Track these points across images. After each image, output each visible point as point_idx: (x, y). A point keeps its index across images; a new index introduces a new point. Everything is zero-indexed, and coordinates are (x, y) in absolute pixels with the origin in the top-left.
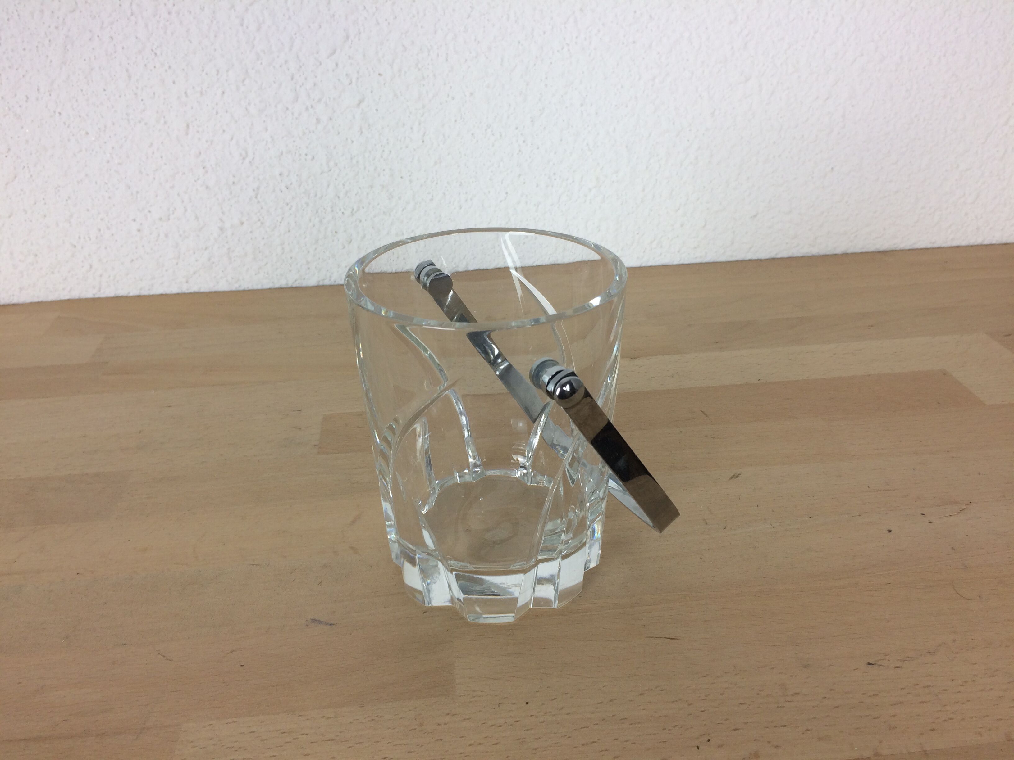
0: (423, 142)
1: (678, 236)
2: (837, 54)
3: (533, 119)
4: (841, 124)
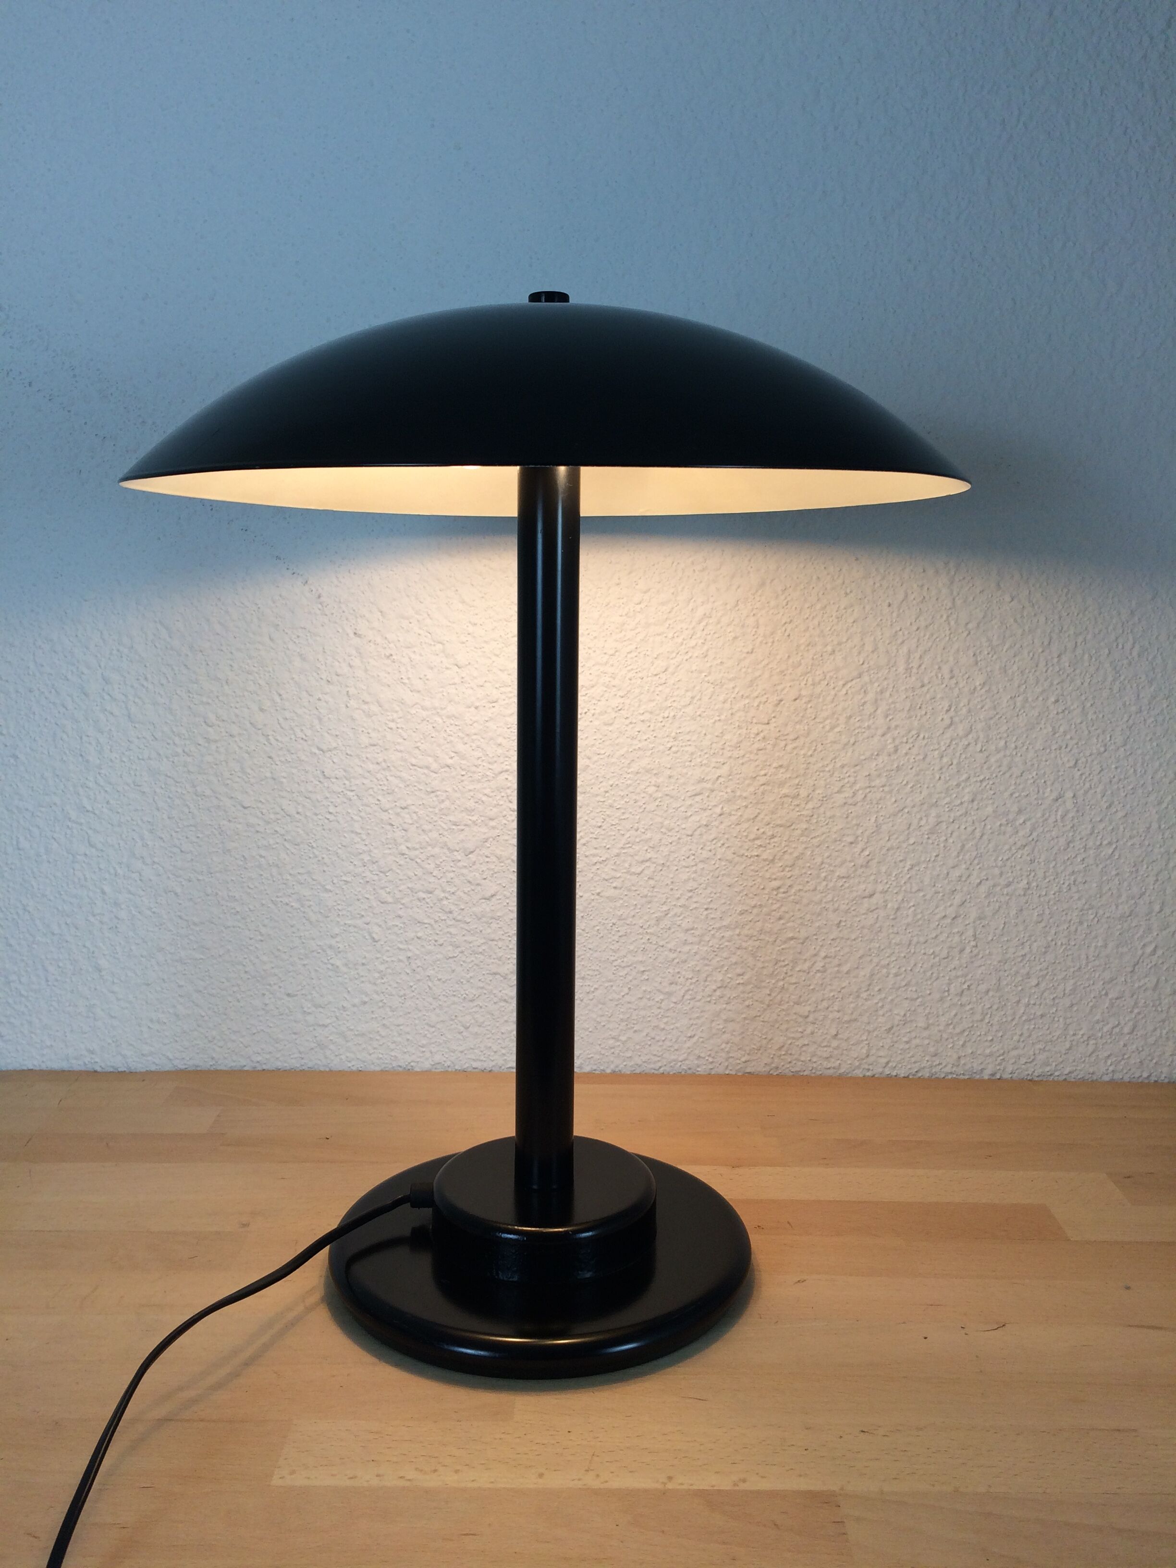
1: (808, 1045)
2: (960, 877)
3: (658, 920)
4: (973, 943)
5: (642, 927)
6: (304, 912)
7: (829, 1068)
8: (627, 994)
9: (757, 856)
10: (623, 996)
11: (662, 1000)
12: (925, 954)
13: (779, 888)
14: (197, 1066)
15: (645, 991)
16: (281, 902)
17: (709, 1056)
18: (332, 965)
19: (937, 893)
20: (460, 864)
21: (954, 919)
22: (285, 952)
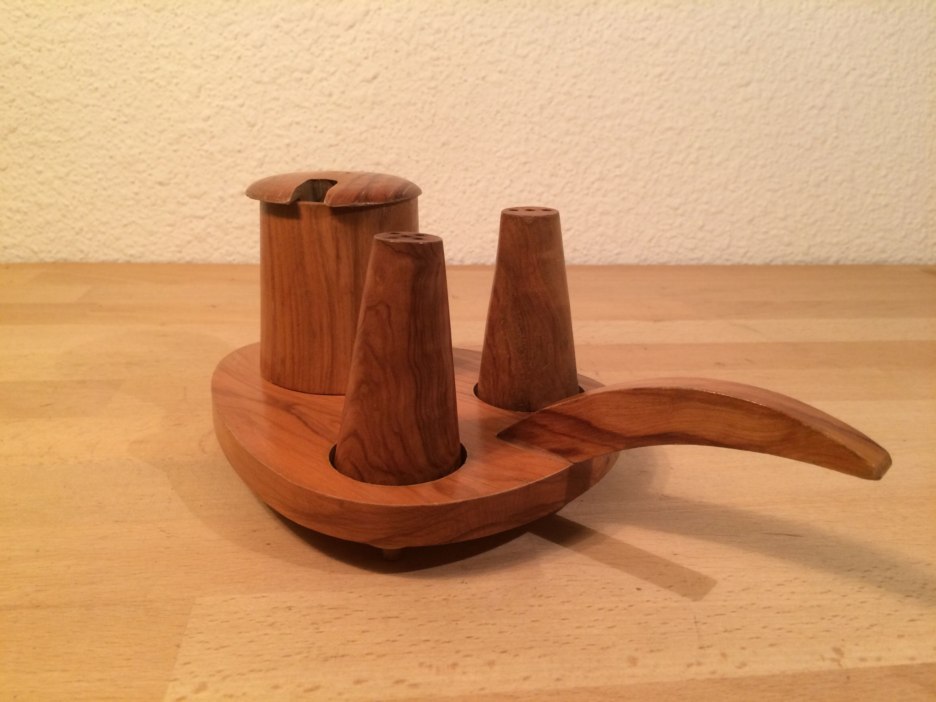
0: (433, 122)
1: (676, 236)
2: (832, 65)
3: (542, 108)
4: (835, 134)
5: (525, 115)
6: (171, 91)
7: (693, 259)
8: (509, 186)
9: (643, 39)
10: (505, 188)
11: (542, 193)
12: (791, 145)
13: (661, 75)
14: (66, 260)
15: (526, 184)
16: (144, 78)
17: (584, 248)
18: (206, 151)
19: (808, 82)
20: (339, 41)
21: (822, 108)
22: (153, 136)
